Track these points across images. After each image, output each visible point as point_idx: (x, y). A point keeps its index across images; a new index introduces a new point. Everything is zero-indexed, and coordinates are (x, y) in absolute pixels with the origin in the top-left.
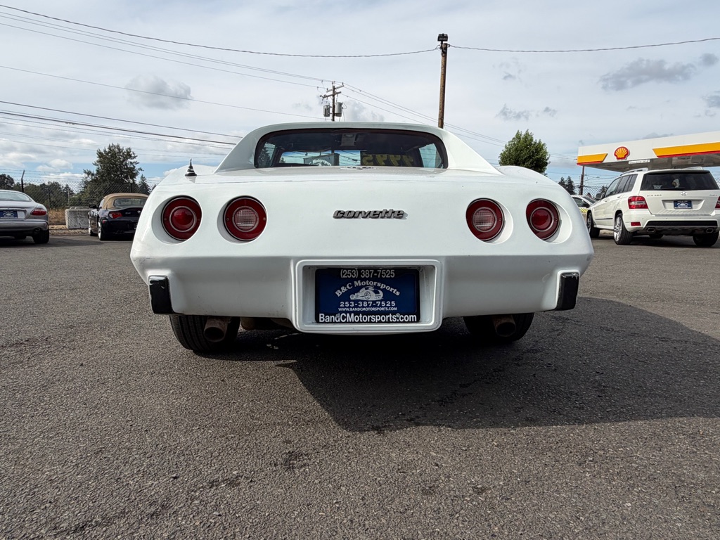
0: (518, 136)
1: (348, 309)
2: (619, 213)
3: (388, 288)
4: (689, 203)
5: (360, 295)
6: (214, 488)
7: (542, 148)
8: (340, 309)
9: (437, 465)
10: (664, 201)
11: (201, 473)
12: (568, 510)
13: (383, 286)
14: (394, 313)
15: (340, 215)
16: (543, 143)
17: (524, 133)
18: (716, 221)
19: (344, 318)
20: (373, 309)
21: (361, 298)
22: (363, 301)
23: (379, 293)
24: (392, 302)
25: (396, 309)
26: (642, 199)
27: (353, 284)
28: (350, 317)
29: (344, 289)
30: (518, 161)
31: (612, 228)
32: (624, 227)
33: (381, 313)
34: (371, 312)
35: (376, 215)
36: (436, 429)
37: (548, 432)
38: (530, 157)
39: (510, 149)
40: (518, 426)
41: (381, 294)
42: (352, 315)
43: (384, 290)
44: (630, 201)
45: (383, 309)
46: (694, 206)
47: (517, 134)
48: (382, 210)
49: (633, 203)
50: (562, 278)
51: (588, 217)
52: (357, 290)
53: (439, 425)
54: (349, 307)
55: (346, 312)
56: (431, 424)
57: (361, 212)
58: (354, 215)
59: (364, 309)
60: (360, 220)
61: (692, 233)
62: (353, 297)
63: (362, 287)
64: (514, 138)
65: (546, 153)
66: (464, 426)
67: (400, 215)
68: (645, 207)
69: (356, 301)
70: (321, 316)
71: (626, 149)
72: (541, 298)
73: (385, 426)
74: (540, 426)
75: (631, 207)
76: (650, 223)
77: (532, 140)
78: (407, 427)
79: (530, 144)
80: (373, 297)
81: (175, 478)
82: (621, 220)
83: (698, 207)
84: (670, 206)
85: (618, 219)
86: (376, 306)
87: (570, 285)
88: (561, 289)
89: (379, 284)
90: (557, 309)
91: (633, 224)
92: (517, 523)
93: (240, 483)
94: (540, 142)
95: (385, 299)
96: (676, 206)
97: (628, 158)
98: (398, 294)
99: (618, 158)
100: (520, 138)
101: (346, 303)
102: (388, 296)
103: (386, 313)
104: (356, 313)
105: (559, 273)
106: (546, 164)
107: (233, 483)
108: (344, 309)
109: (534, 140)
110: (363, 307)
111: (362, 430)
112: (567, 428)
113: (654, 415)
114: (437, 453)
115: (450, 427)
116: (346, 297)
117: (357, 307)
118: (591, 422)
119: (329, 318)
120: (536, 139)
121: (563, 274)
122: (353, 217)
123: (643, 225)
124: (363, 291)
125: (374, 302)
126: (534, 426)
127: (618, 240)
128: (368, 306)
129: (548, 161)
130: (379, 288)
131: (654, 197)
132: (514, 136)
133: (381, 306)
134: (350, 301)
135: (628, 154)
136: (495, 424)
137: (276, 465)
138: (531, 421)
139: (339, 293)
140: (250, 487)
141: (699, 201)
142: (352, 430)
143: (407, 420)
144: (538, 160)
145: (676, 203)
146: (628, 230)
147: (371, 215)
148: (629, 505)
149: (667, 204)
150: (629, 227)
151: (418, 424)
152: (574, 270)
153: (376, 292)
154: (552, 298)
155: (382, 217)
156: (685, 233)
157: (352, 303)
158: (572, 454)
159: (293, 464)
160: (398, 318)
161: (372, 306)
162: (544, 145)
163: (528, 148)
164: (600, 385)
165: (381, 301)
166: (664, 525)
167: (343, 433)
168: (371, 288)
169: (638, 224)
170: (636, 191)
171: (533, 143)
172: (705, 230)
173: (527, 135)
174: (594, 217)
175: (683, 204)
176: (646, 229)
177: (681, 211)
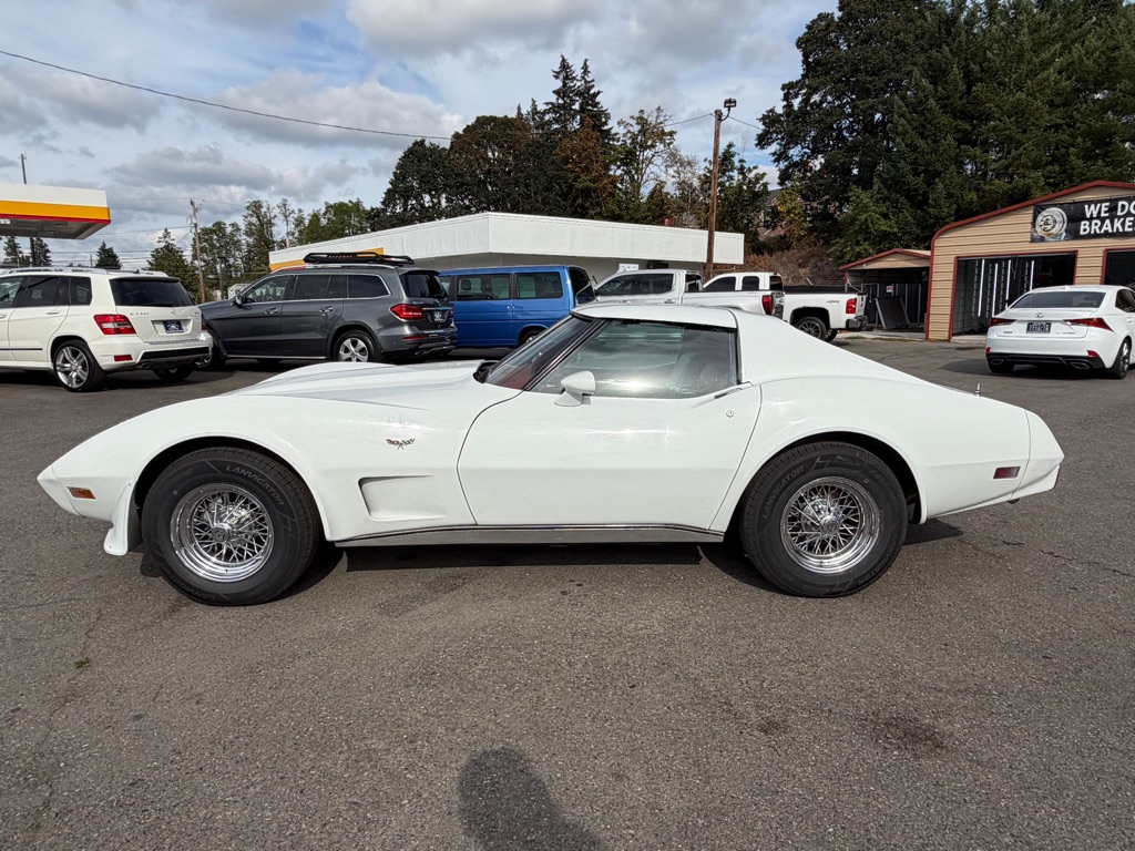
2: (68, 340)
4: (179, 324)
10: (154, 322)
26: (124, 319)
32: (92, 365)
44: (99, 320)
46: (184, 327)
49: (106, 326)
68: (132, 331)
75: (106, 331)
76: (146, 355)
83: (189, 328)
84: (161, 327)
85: (67, 350)
91: (117, 358)
96: (167, 329)
123: (137, 359)
127: (73, 385)
131: (140, 317)
141: (187, 321)
145: (166, 323)
146: (108, 368)
149: (156, 326)
150: (108, 363)
169: (128, 357)
170: (103, 299)
175: (173, 326)
176: (139, 364)
177: (174, 336)
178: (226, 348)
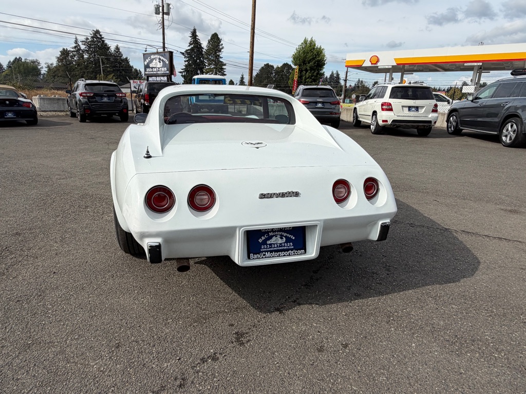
0: (305, 41)
1: (266, 250)
2: (375, 113)
3: (288, 235)
4: (417, 108)
5: (272, 241)
6: (206, 363)
7: (322, 52)
8: (262, 250)
9: (319, 332)
10: (403, 106)
11: (192, 354)
12: (388, 351)
13: (285, 234)
14: (292, 250)
15: (263, 196)
16: (322, 48)
17: (309, 40)
18: (431, 121)
19: (264, 255)
20: (280, 248)
21: (273, 243)
22: (274, 244)
23: (283, 238)
24: (291, 243)
25: (293, 247)
26: (390, 104)
27: (268, 235)
28: (268, 254)
29: (263, 238)
30: (305, 61)
31: (370, 122)
32: (377, 123)
33: (284, 250)
34: (279, 251)
35: (283, 195)
36: (310, 307)
37: (368, 302)
38: (314, 59)
39: (300, 51)
40: (352, 300)
41: (284, 239)
42: (269, 253)
43: (286, 237)
44: (382, 105)
45: (285, 248)
46: (419, 110)
47: (305, 40)
48: (286, 192)
49: (384, 107)
50: (381, 226)
51: (354, 112)
52: (271, 238)
53: (311, 304)
54: (267, 248)
55: (265, 252)
56: (307, 304)
57: (274, 194)
58: (270, 196)
59: (275, 249)
60: (275, 199)
61: (417, 127)
62: (269, 242)
63: (273, 236)
64: (302, 43)
65: (324, 56)
66: (324, 303)
67: (297, 194)
68: (391, 110)
69: (270, 245)
70: (251, 255)
71: (377, 57)
72: (369, 234)
73: (282, 308)
74: (363, 299)
75: (383, 109)
76: (394, 121)
77: (315, 45)
78: (294, 307)
79: (314, 49)
80: (280, 241)
81: (179, 359)
82: (376, 117)
83: (422, 111)
84: (407, 109)
85: (374, 117)
86: (282, 246)
87: (385, 229)
88: (381, 231)
89: (283, 233)
90: (377, 241)
91: (383, 121)
92: (368, 363)
93: (218, 358)
94: (320, 47)
95: (286, 242)
96: (409, 110)
97: (379, 64)
98: (294, 238)
99: (372, 64)
100: (306, 44)
101: (265, 246)
102: (288, 240)
103: (288, 250)
104: (271, 252)
105: (380, 223)
106: (324, 64)
107: (215, 359)
108: (264, 250)
109: (316, 46)
110: (274, 247)
111: (270, 312)
112: (377, 298)
113: (415, 286)
114: (316, 324)
115: (317, 304)
116: (264, 242)
117: (271, 248)
118: (387, 294)
119: (256, 256)
120: (318, 45)
121: (382, 223)
122: (271, 197)
123: (389, 122)
124: (274, 238)
125: (280, 244)
126: (360, 299)
127: (373, 131)
128: (277, 247)
129: (325, 62)
130: (283, 236)
131: (397, 103)
132: (303, 42)
133: (284, 246)
134: (267, 244)
135: (378, 61)
136: (340, 300)
137: (232, 343)
138: (358, 296)
139: (260, 241)
140: (225, 359)
141: (423, 107)
142: (265, 313)
143: (293, 302)
144: (319, 61)
145: (410, 108)
146: (380, 125)
147: (281, 195)
148: (414, 345)
149: (404, 108)
150: (381, 123)
151: (299, 304)
152: (388, 221)
153: (282, 238)
154: (375, 235)
155: (287, 197)
156: (413, 127)
157: (268, 245)
158: (382, 317)
159: (242, 341)
160: (294, 253)
161: (280, 247)
162: (323, 49)
163: (312, 52)
164: (386, 265)
165: (284, 243)
166: (430, 355)
167: (261, 315)
168: (278, 236)
169: (386, 121)
170: (386, 99)
171: (316, 47)
172: (424, 126)
173: (312, 40)
174: (358, 113)
175: (413, 109)
176: (391, 124)
177: (412, 113)
178: (461, 124)
